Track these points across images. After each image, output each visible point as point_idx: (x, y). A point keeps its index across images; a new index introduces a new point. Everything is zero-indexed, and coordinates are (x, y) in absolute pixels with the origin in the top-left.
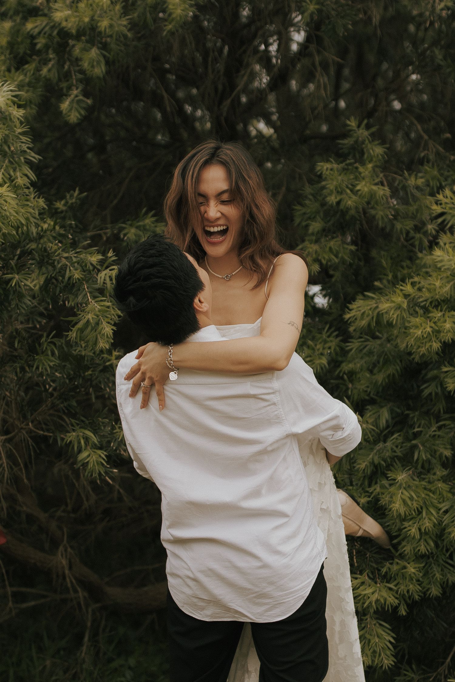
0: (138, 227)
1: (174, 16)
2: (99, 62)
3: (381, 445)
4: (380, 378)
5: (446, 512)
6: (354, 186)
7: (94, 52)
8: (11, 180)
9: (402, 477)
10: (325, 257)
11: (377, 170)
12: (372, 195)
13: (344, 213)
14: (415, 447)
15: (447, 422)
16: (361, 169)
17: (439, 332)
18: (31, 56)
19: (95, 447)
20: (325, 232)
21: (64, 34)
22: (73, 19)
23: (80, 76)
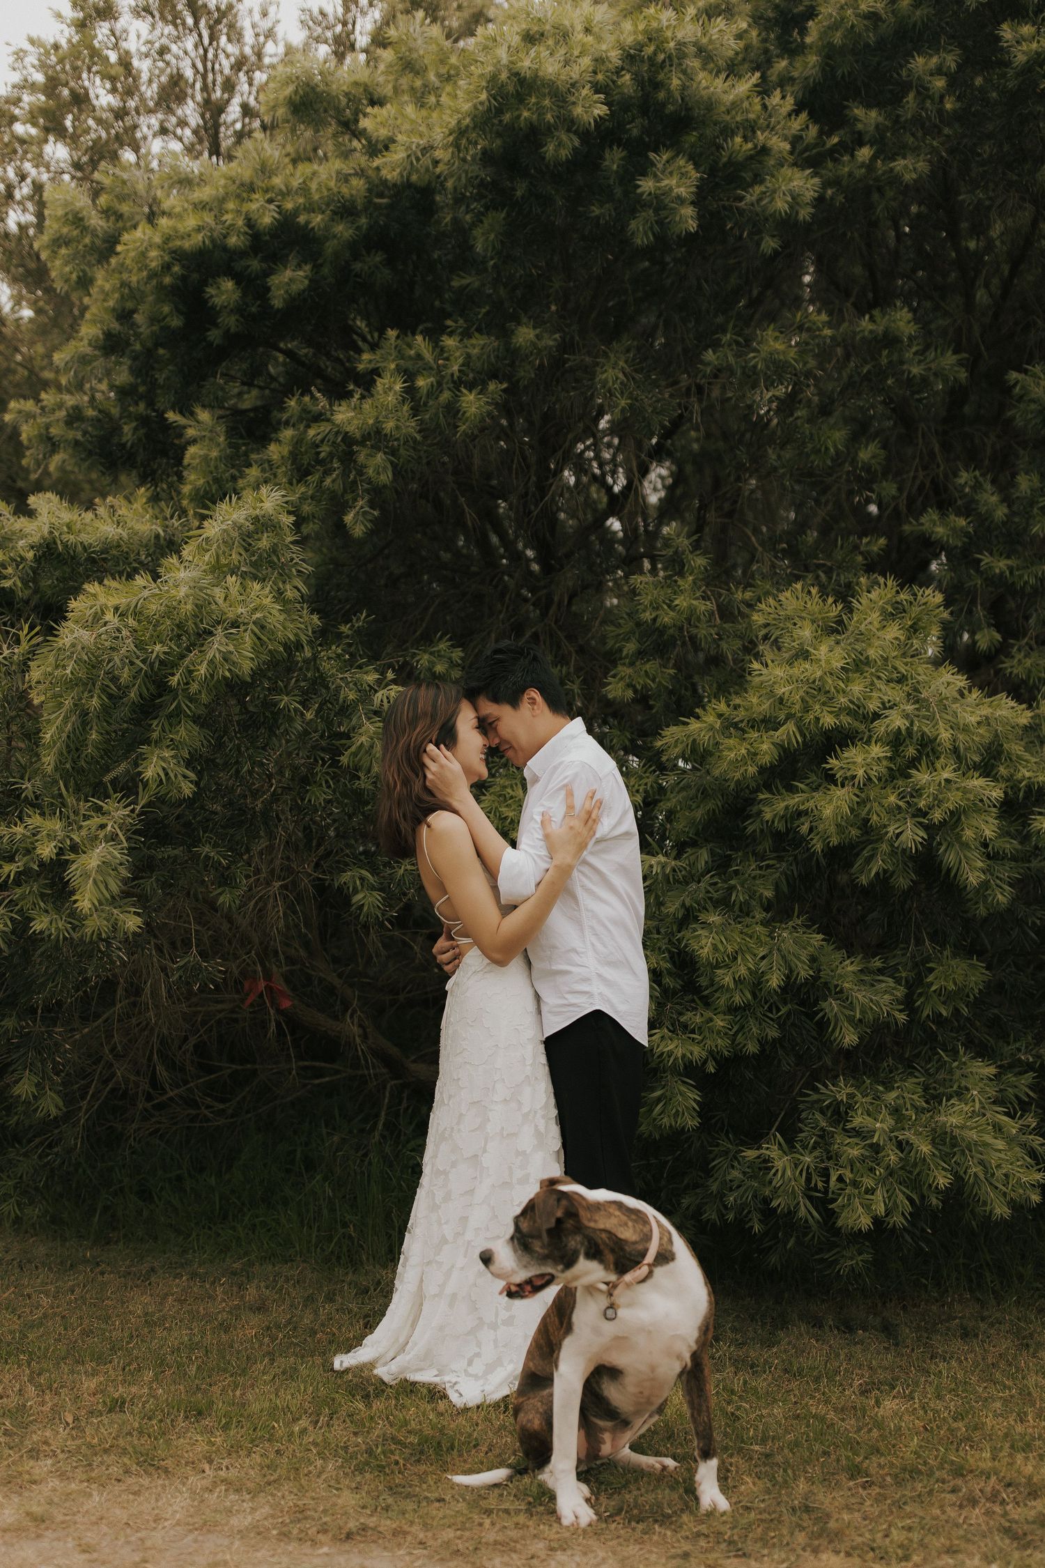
0: (431, 653)
1: (468, 415)
2: (385, 468)
3: (694, 886)
4: (699, 814)
5: (763, 958)
6: (672, 601)
7: (380, 457)
8: (280, 593)
9: (714, 918)
10: (640, 682)
11: (699, 583)
12: (692, 610)
13: (662, 631)
14: (733, 888)
15: (771, 862)
16: (680, 582)
17: (756, 754)
18: (313, 467)
19: (373, 888)
20: (640, 654)
21: (348, 440)
22: (356, 422)
23: (366, 486)
